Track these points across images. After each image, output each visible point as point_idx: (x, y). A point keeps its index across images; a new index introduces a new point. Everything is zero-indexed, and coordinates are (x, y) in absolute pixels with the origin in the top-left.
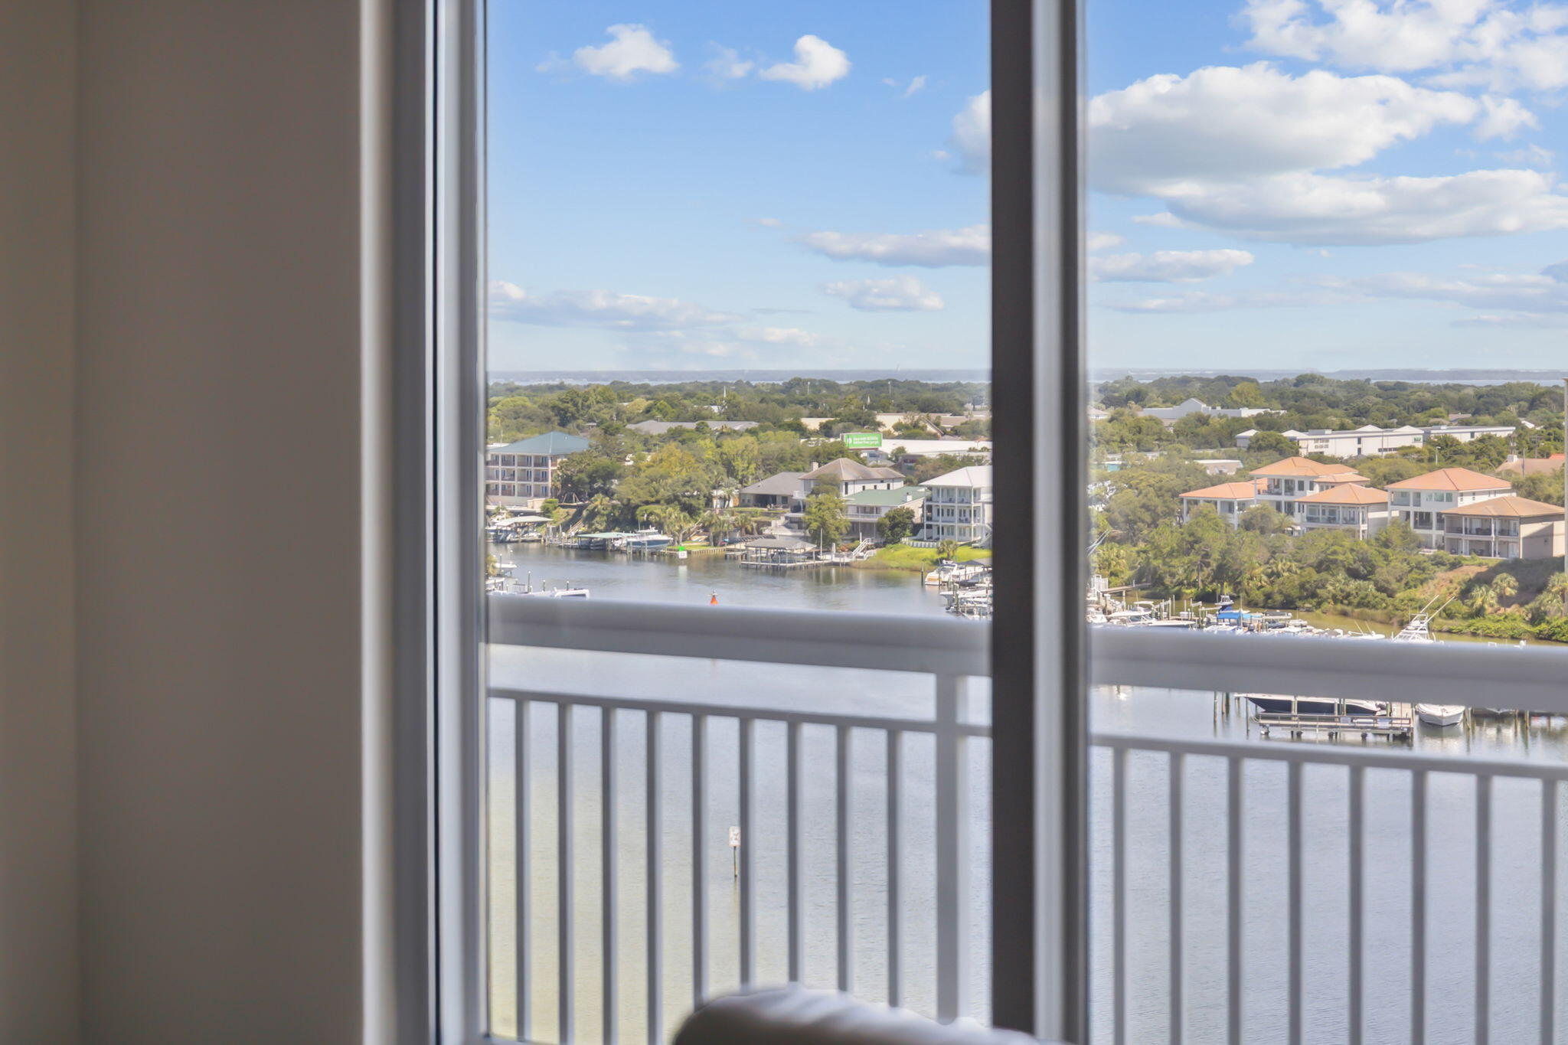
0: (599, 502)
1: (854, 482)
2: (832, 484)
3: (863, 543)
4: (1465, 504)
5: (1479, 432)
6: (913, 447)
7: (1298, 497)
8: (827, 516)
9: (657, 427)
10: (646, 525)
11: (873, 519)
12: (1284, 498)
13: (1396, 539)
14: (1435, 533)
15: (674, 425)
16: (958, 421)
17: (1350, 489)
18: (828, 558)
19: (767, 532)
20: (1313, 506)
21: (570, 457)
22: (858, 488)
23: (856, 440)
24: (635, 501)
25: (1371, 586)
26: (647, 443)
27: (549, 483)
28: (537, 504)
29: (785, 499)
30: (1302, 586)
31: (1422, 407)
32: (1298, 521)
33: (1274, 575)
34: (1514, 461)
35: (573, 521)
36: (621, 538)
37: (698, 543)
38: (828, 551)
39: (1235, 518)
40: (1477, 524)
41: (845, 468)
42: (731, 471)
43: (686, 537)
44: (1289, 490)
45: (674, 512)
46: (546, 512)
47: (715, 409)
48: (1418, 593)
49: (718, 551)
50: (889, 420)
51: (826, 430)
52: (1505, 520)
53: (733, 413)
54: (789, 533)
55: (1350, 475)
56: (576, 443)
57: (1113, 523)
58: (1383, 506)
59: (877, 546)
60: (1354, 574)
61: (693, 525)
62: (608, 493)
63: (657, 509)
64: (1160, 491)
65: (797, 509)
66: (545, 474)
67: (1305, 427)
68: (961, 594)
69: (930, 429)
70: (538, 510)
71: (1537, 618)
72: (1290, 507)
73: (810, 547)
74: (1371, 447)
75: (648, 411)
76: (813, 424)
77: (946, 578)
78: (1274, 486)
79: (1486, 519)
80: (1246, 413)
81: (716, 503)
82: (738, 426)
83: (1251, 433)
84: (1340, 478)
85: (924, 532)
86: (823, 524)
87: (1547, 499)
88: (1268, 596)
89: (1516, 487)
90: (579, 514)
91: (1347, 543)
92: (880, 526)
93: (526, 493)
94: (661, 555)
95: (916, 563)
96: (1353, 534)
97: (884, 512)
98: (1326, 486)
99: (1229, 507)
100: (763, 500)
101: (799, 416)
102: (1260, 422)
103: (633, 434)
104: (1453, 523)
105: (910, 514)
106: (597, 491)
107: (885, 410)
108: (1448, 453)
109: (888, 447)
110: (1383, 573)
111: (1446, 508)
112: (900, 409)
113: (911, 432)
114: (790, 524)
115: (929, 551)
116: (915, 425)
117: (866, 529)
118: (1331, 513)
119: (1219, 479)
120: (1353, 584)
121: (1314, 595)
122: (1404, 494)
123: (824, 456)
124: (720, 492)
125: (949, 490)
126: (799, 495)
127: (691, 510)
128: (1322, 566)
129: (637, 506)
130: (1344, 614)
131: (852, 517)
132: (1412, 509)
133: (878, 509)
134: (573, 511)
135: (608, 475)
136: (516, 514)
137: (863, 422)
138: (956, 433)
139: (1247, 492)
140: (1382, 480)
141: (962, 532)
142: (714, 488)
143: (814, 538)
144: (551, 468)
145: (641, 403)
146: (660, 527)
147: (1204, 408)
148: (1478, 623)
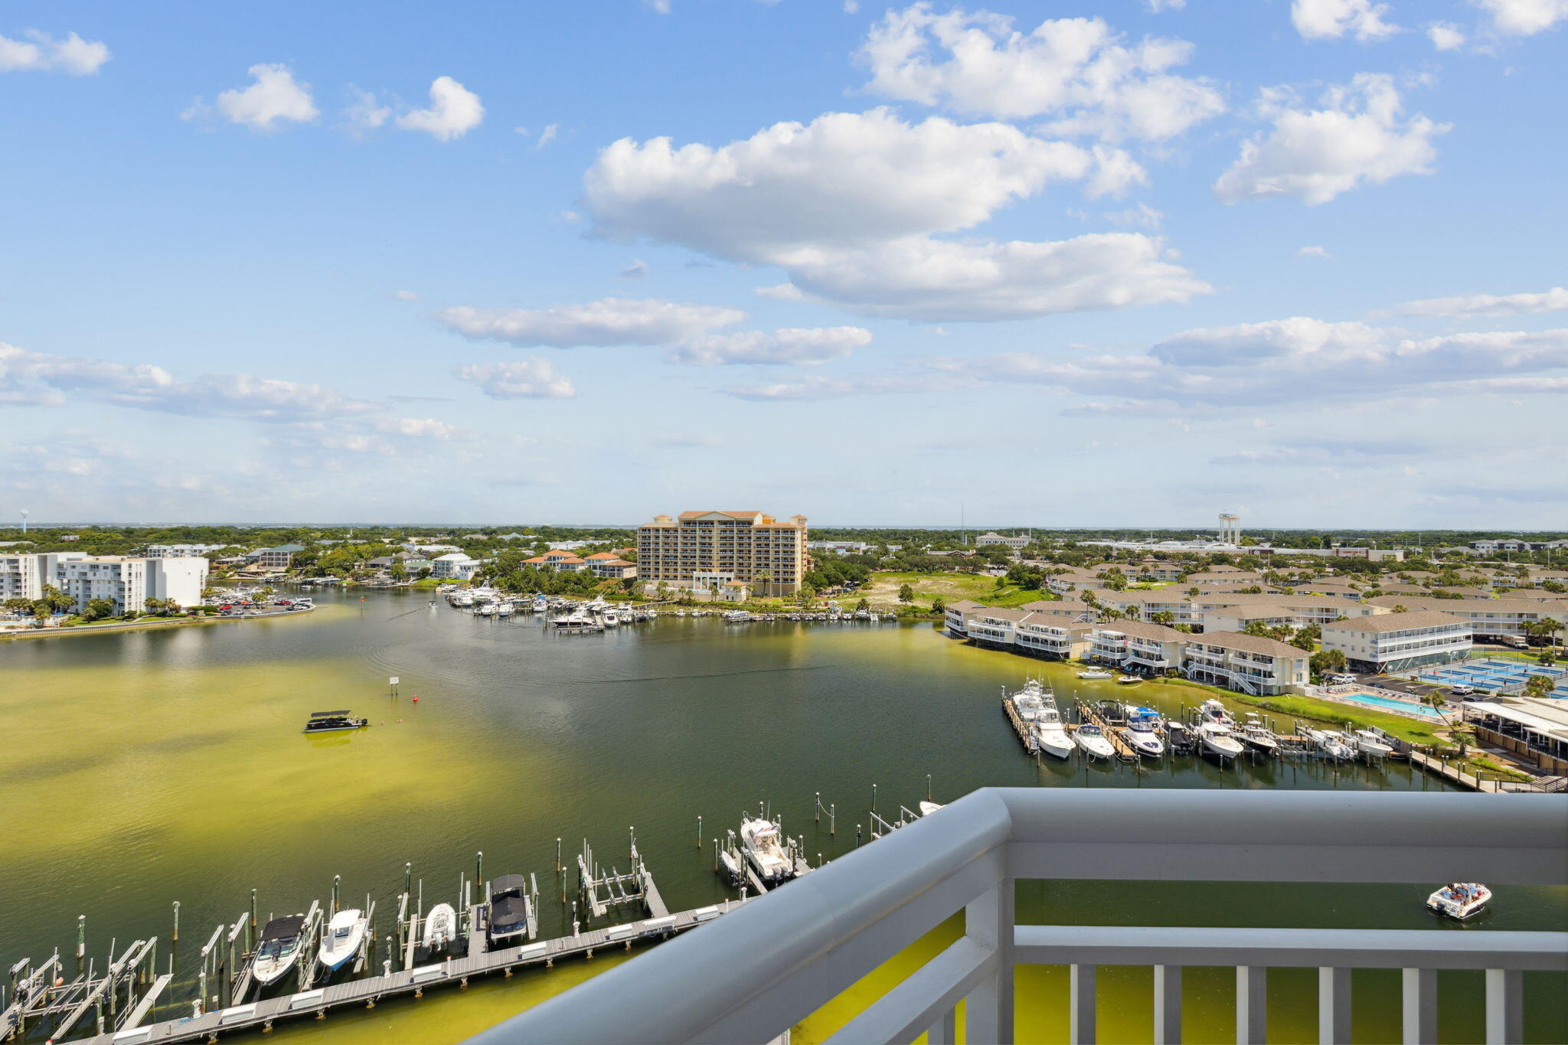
0: (309, 567)
1: (408, 559)
2: (400, 560)
3: (412, 579)
4: (607, 563)
5: (601, 542)
6: (425, 548)
7: (557, 561)
8: (399, 571)
9: (327, 542)
10: (329, 575)
11: (416, 571)
12: (552, 562)
13: (588, 573)
14: (598, 571)
15: (335, 541)
16: (437, 539)
17: (573, 559)
18: (400, 584)
19: (376, 576)
20: (562, 564)
21: (297, 553)
22: (410, 562)
23: (404, 545)
24: (323, 567)
25: (581, 587)
26: (325, 548)
27: (288, 562)
28: (284, 569)
29: (382, 565)
30: (560, 588)
31: (580, 535)
32: (557, 570)
33: (551, 585)
34: (614, 550)
35: (299, 574)
36: (319, 580)
37: (349, 580)
38: (399, 582)
39: (538, 568)
40: (611, 568)
41: (404, 555)
42: (362, 557)
43: (345, 579)
44: (554, 559)
45: (340, 570)
46: (287, 571)
47: (348, 536)
48: (595, 588)
49: (357, 583)
50: (413, 540)
51: (391, 543)
52: (619, 567)
53: (355, 537)
54: (384, 576)
55: (572, 555)
56: (299, 547)
57: (499, 570)
58: (583, 564)
59: (417, 580)
60: (576, 584)
61: (347, 575)
62: (314, 565)
63: (333, 569)
64: (514, 561)
65: (387, 568)
66: (286, 559)
67: (550, 541)
68: (451, 594)
69: (428, 542)
70: (284, 571)
71: (631, 594)
72: (554, 564)
73: (393, 581)
74: (570, 547)
75: (322, 537)
76: (387, 541)
77: (443, 589)
78: (550, 559)
79: (613, 567)
80: (530, 537)
81: (356, 567)
82: (358, 541)
83: (536, 543)
84: (569, 555)
85: (433, 575)
86: (398, 573)
87: (630, 561)
88: (550, 591)
89: (621, 557)
90: (301, 572)
91: (573, 574)
92: (418, 574)
93: (279, 565)
94: (335, 585)
95: (433, 585)
96: (574, 571)
97: (419, 569)
98: (565, 558)
99: (536, 565)
100: (374, 566)
101: (380, 538)
102: (536, 540)
103: (318, 544)
104: (603, 568)
105: (429, 569)
106: (308, 564)
107: (411, 536)
108: (596, 550)
109: (417, 548)
110: (585, 583)
111: (601, 564)
112: (415, 536)
113: (421, 543)
114: (385, 573)
115: (436, 580)
116: (423, 541)
117: (413, 574)
118: (568, 566)
119: (530, 557)
120: (576, 587)
121: (564, 590)
122: (589, 560)
123: (397, 551)
124: (358, 563)
125: (443, 563)
126: (388, 564)
127: (347, 570)
128: (567, 581)
129: (325, 569)
130: (573, 595)
131: (407, 570)
132: (592, 564)
133: (417, 568)
134: (299, 571)
135: (313, 558)
136: (274, 573)
137: (405, 540)
138: (436, 543)
139: (541, 561)
140: (583, 556)
141: (447, 575)
142: (355, 562)
143: (395, 578)
144: (289, 556)
145: (319, 534)
146: (335, 575)
147: (518, 536)
148: (614, 596)
